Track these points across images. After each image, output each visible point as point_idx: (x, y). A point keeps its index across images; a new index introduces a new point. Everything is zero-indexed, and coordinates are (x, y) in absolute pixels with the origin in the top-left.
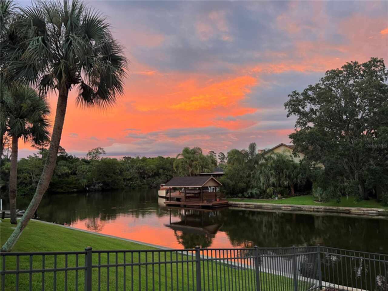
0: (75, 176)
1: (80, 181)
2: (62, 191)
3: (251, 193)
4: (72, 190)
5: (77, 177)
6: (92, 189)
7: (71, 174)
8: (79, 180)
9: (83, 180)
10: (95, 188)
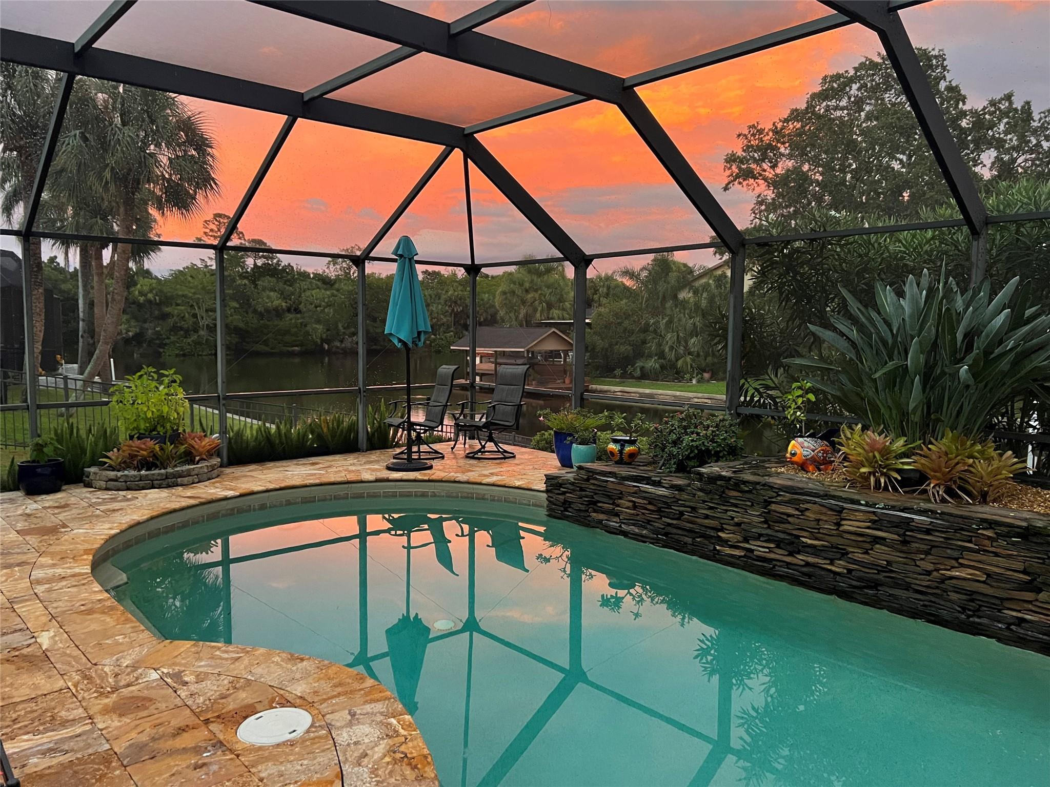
0: (299, 316)
1: (308, 328)
2: (267, 349)
3: (642, 368)
4: (290, 349)
5: (303, 318)
6: (337, 347)
7: (289, 310)
8: (306, 326)
9: (315, 326)
10: (343, 345)
